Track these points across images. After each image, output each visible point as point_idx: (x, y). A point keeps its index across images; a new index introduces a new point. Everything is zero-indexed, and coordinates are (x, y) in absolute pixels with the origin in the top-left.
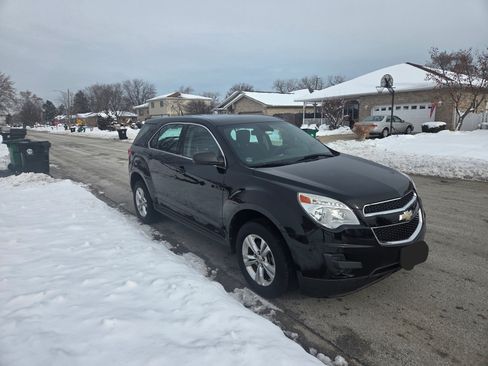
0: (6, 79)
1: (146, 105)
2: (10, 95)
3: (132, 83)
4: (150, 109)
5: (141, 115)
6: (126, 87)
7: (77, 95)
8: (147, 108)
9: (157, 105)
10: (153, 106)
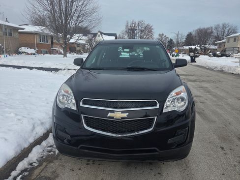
0: (151, 27)
1: (224, 40)
2: (151, 36)
3: (221, 26)
4: (226, 44)
5: (219, 48)
6: (216, 28)
7: (188, 35)
8: (225, 43)
9: (232, 40)
10: (228, 42)
